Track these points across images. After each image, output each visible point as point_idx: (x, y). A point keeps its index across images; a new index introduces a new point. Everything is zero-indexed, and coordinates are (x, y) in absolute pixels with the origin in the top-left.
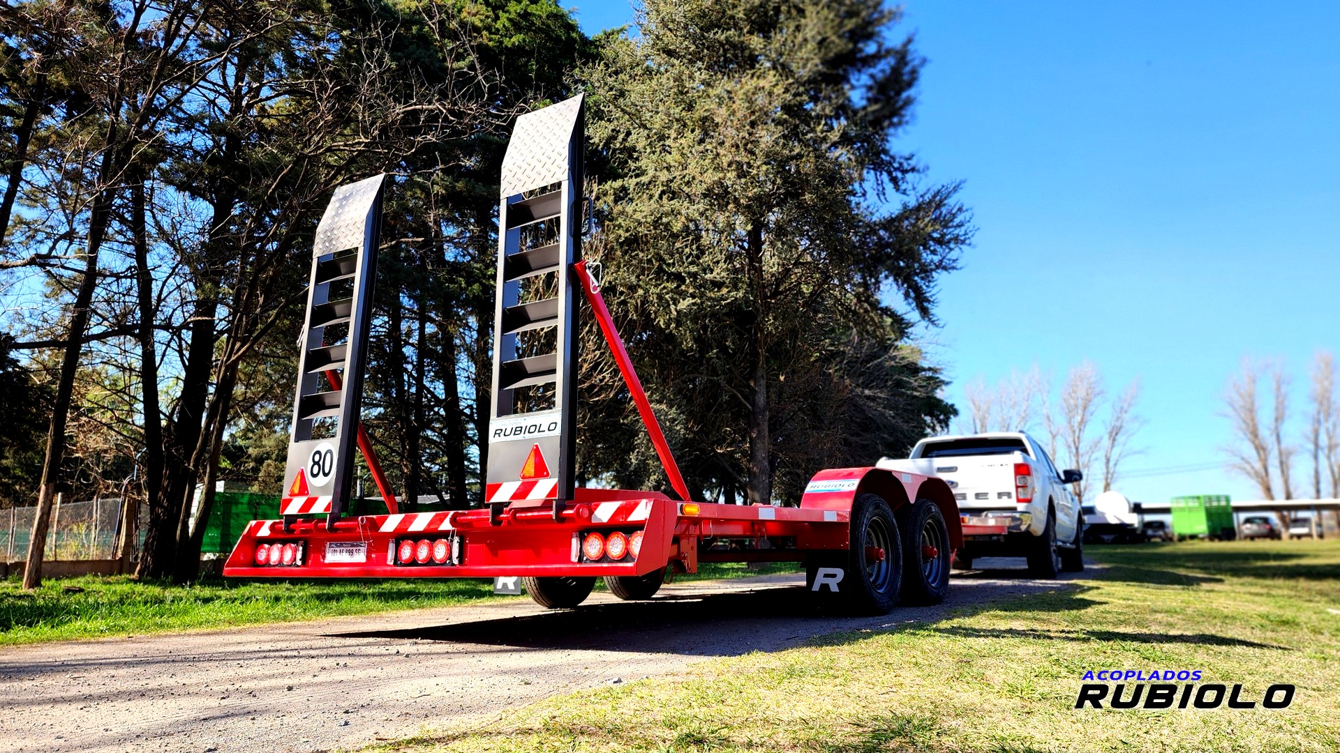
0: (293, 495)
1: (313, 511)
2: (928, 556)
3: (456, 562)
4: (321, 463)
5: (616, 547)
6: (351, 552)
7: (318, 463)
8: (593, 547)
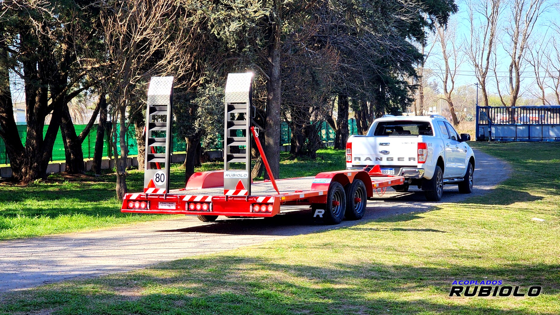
0: (149, 187)
1: (158, 193)
2: (357, 201)
3: (211, 210)
4: (160, 177)
5: (264, 209)
6: (169, 206)
7: (158, 177)
8: (257, 208)
